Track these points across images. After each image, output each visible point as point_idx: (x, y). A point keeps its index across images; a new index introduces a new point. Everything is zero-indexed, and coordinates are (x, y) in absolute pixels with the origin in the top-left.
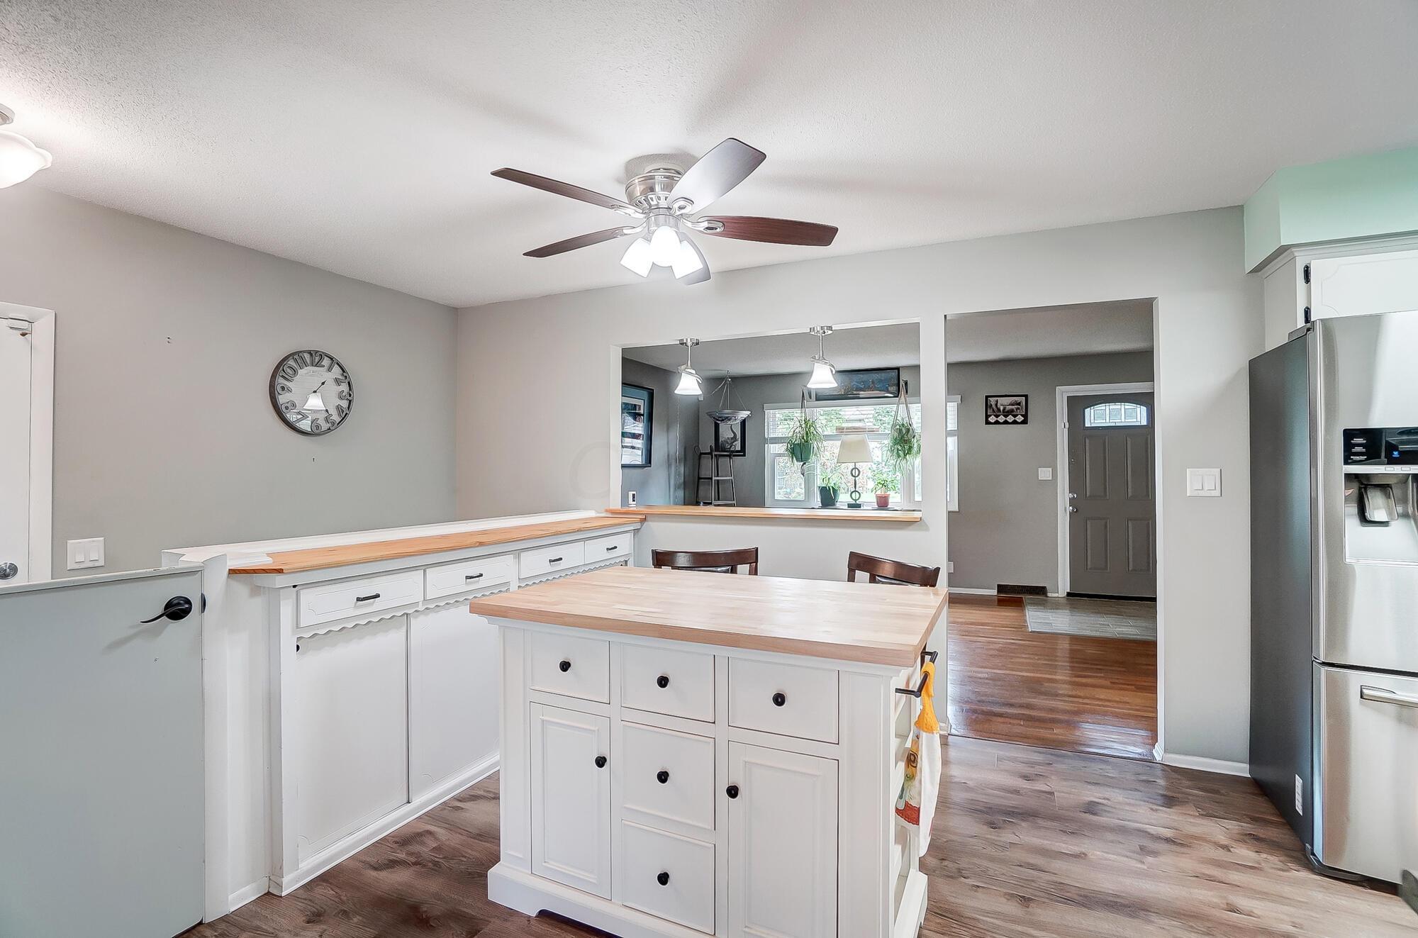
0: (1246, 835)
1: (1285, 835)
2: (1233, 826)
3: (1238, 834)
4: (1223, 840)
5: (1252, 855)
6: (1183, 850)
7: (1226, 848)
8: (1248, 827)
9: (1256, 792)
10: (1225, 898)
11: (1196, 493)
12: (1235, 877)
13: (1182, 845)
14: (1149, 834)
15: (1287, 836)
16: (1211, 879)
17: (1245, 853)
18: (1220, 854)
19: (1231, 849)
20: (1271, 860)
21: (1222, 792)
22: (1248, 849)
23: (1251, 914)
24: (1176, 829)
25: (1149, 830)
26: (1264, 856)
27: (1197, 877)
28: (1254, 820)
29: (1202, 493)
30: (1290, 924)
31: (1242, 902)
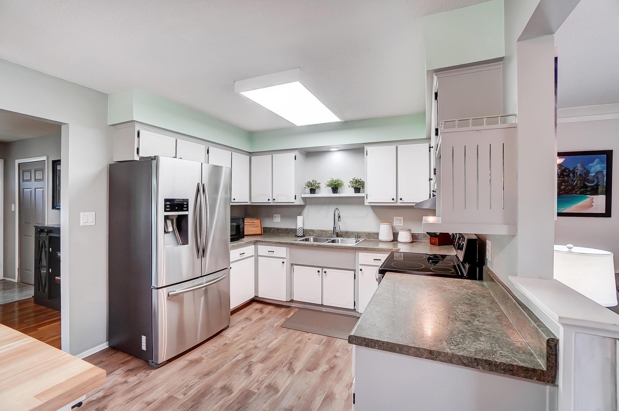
0: (126, 372)
1: (137, 362)
2: (120, 371)
3: (124, 373)
4: (121, 380)
5: (135, 378)
6: (114, 395)
7: (126, 382)
8: (125, 368)
9: (114, 352)
10: (143, 402)
11: (84, 224)
12: (138, 391)
13: (111, 394)
14: (94, 401)
15: (138, 362)
16: (133, 399)
17: (133, 379)
18: (126, 387)
19: (128, 381)
20: (141, 375)
21: (104, 360)
22: (132, 377)
23: (155, 400)
24: (103, 390)
25: (92, 399)
26: (138, 375)
27: (128, 402)
28: (124, 363)
29: (87, 224)
30: (165, 393)
31: (149, 398)
